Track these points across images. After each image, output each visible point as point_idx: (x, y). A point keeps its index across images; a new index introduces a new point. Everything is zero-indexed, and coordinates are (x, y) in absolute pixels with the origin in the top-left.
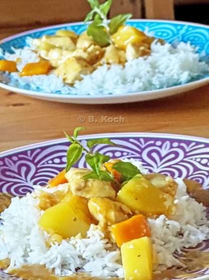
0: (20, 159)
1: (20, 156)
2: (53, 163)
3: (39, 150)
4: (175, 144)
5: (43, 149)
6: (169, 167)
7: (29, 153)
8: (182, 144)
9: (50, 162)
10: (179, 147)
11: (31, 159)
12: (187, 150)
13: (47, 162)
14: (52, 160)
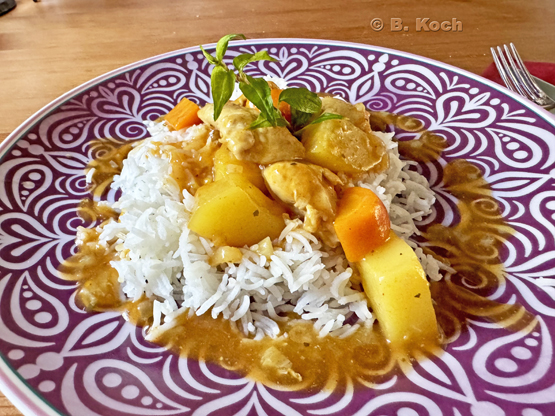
0: (118, 86)
1: (118, 81)
2: (160, 86)
3: (138, 71)
4: (294, 50)
5: (143, 69)
6: (295, 78)
7: (127, 76)
8: (302, 50)
9: (155, 85)
10: (299, 53)
11: (131, 84)
12: (310, 56)
13: (151, 85)
14: (157, 82)
